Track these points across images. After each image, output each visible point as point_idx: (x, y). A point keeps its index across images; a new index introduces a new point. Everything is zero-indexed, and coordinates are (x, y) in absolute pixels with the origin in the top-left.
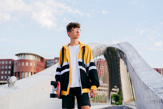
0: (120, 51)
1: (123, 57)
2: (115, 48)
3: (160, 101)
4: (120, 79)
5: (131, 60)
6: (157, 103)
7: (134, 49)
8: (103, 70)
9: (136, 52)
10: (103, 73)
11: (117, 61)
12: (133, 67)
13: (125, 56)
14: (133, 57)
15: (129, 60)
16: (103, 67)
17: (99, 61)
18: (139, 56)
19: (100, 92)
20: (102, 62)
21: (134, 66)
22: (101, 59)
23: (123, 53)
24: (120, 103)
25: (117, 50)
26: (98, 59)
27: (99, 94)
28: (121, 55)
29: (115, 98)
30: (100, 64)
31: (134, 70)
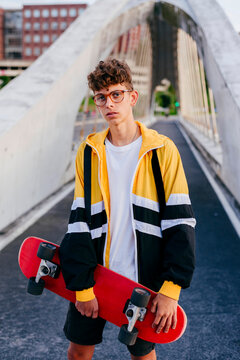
0: (188, 17)
4: (177, 64)
5: (218, 51)
7: (224, 16)
9: (229, 26)
12: (224, 76)
13: (200, 34)
14: (223, 42)
15: (213, 50)
21: (227, 73)
23: (196, 25)
24: (173, 111)
25: (179, 12)
29: (161, 101)
31: (226, 85)
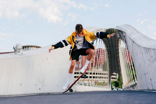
1: (122, 36)
2: (114, 29)
5: (130, 35)
8: (102, 59)
10: (103, 61)
14: (132, 33)
16: (102, 56)
17: (98, 50)
18: (138, 32)
19: (101, 79)
20: (101, 51)
22: (100, 49)
23: (122, 32)
25: (116, 31)
26: (98, 49)
27: (99, 82)
28: (120, 35)
29: (115, 84)
30: (99, 54)
31: (134, 42)
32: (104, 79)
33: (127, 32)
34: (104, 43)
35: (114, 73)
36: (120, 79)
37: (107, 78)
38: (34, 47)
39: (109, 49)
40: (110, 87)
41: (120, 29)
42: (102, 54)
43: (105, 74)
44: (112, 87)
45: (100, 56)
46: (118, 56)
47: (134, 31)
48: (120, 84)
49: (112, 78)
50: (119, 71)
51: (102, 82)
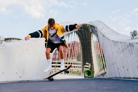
0: (92, 26)
1: (94, 31)
2: (87, 24)
3: (128, 46)
4: (92, 55)
6: (125, 50)
8: (77, 50)
10: (77, 53)
11: (88, 39)
16: (77, 48)
17: (73, 43)
18: (108, 27)
19: (75, 68)
20: (76, 44)
21: (104, 33)
22: (75, 42)
23: (94, 27)
24: (92, 77)
25: (89, 26)
26: (73, 42)
27: (74, 70)
28: (92, 30)
29: (87, 72)
30: (74, 46)
31: (104, 36)
32: (78, 68)
33: (99, 28)
34: (78, 36)
35: (87, 63)
36: (92, 68)
37: (81, 67)
38: (16, 39)
39: (83, 42)
40: (83, 75)
41: (93, 24)
42: (77, 46)
43: (79, 64)
44: (85, 75)
45: (75, 48)
46: (90, 48)
47: (104, 26)
48: (92, 73)
49: (85, 67)
50: (91, 61)
51: (76, 71)
